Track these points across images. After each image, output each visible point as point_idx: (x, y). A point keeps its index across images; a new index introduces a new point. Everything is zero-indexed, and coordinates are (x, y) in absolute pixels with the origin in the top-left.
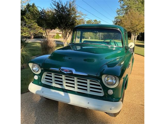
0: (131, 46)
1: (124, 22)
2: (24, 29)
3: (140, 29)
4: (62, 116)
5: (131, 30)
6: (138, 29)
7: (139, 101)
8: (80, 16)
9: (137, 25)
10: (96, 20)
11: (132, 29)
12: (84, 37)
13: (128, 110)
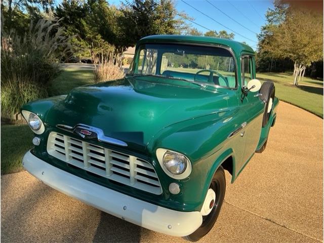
0: (253, 87)
1: (276, 38)
2: (82, 43)
3: (311, 54)
4: (82, 226)
5: (291, 54)
6: (306, 54)
7: (265, 210)
8: (181, 21)
9: (305, 46)
10: (224, 32)
11: (294, 54)
12: (197, 65)
13: (232, 228)
